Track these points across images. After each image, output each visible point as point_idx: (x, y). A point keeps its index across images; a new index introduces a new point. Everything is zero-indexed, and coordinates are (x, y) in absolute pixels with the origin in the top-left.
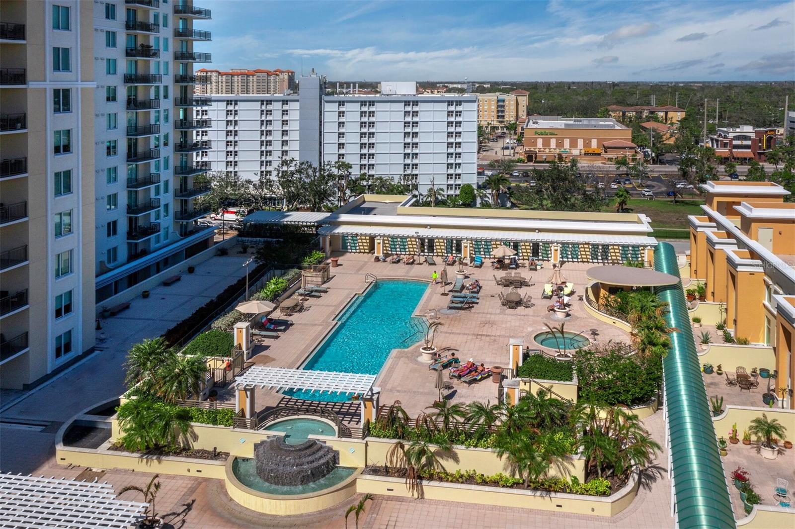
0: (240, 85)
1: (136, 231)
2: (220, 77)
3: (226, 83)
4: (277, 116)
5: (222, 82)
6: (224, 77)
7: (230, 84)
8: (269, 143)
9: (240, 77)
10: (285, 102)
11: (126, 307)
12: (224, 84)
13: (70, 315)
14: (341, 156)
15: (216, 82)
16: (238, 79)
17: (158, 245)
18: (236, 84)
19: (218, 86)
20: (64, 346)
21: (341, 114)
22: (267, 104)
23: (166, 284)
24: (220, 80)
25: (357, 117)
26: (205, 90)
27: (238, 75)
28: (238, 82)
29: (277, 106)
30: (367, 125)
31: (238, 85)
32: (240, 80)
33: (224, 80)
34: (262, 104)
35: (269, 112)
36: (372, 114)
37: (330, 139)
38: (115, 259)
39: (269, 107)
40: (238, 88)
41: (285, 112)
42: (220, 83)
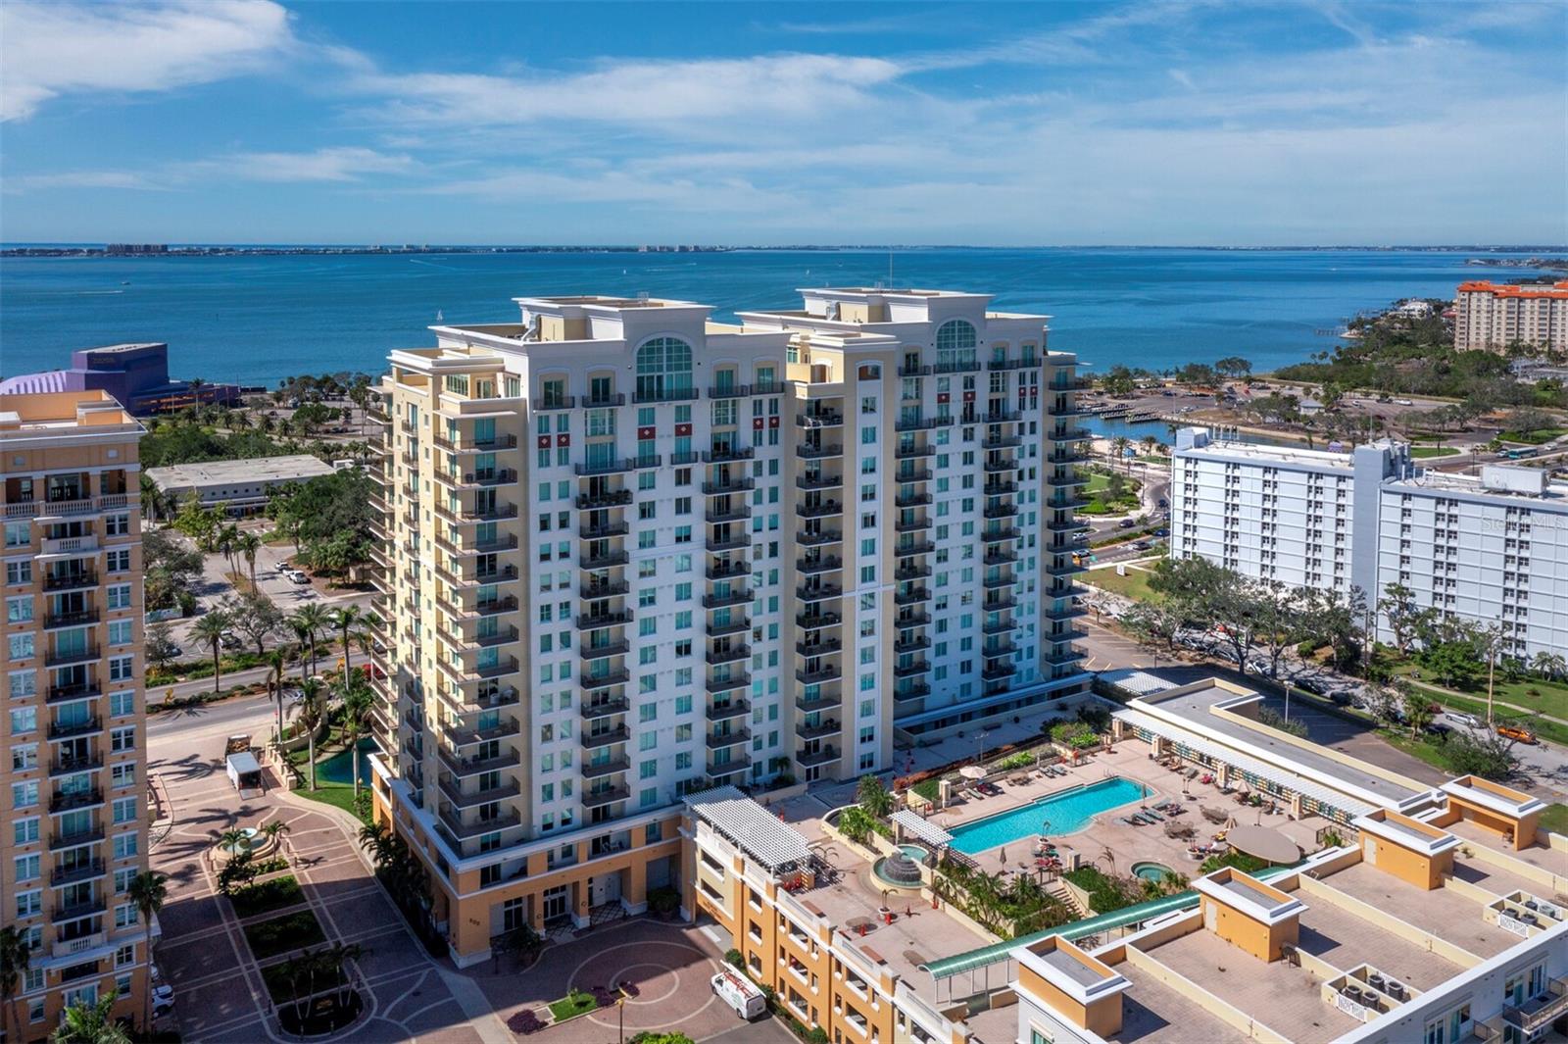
0: (1536, 318)
1: (993, 670)
2: (1496, 301)
3: (1508, 312)
4: (1329, 497)
5: (1499, 312)
6: (1504, 301)
7: (1515, 316)
8: (1317, 533)
9: (1537, 301)
10: (1341, 478)
11: (939, 742)
12: (1504, 315)
13: (871, 743)
14: (1404, 575)
15: (1488, 312)
16: (1532, 307)
17: (1018, 685)
18: (1527, 316)
19: (1491, 318)
20: (867, 762)
21: (1406, 512)
22: (1317, 478)
23: (986, 729)
24: (1495, 307)
25: (1429, 520)
26: (1465, 326)
27: (1533, 299)
28: (1532, 313)
29: (1329, 483)
30: (1445, 536)
31: (1532, 318)
32: (1536, 308)
33: (1504, 308)
34: (1310, 477)
35: (1319, 490)
36: (1452, 518)
37: (1389, 547)
38: (969, 693)
39: (1320, 483)
40: (1532, 324)
41: (1341, 493)
42: (1495, 313)
